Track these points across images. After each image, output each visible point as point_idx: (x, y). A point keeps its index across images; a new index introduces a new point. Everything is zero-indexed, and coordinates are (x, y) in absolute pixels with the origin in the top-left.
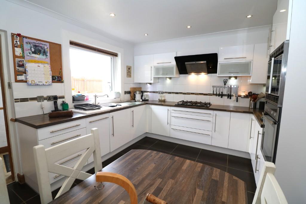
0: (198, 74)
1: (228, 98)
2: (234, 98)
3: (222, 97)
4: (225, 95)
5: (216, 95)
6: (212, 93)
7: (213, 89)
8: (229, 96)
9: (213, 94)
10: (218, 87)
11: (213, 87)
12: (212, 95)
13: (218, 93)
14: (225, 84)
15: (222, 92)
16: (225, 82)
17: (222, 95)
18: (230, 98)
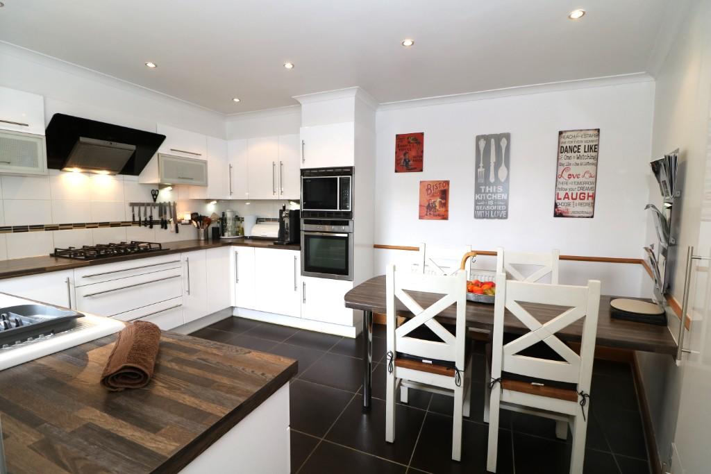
0: (89, 173)
1: (162, 228)
2: (171, 227)
3: (151, 227)
4: (157, 222)
5: (139, 223)
6: (131, 220)
7: (133, 211)
8: (164, 224)
9: (134, 223)
10: (143, 204)
11: (133, 205)
12: (130, 224)
13: (143, 219)
14: (155, 200)
15: (151, 217)
16: (155, 195)
17: (150, 223)
18: (166, 228)
